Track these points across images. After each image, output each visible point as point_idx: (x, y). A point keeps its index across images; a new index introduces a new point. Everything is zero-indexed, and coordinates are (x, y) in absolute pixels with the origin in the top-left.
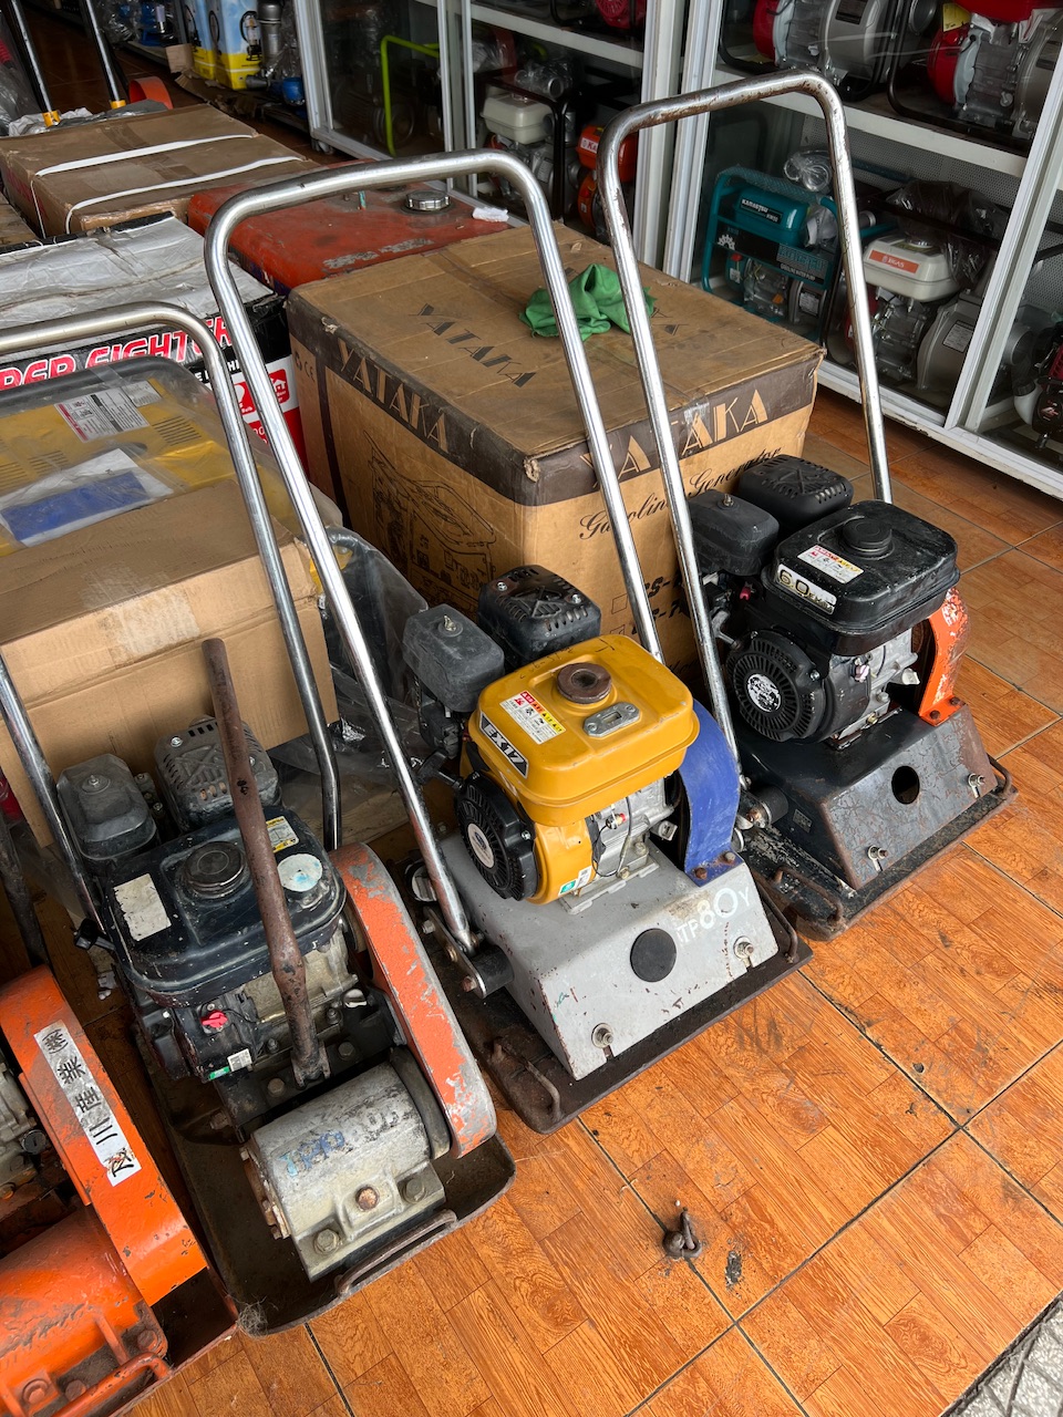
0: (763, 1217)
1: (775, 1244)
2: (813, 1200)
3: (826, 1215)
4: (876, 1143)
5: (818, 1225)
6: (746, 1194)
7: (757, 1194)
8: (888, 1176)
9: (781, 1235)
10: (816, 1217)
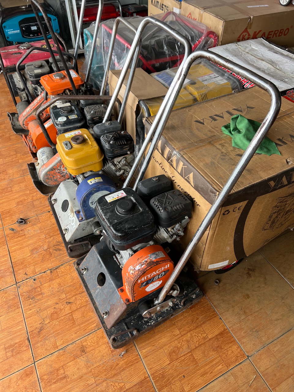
0: (19, 237)
1: (13, 238)
2: (17, 247)
3: (13, 248)
4: (22, 263)
5: (12, 246)
6: (25, 235)
7: (24, 237)
8: (14, 263)
9: (14, 239)
10: (13, 246)
